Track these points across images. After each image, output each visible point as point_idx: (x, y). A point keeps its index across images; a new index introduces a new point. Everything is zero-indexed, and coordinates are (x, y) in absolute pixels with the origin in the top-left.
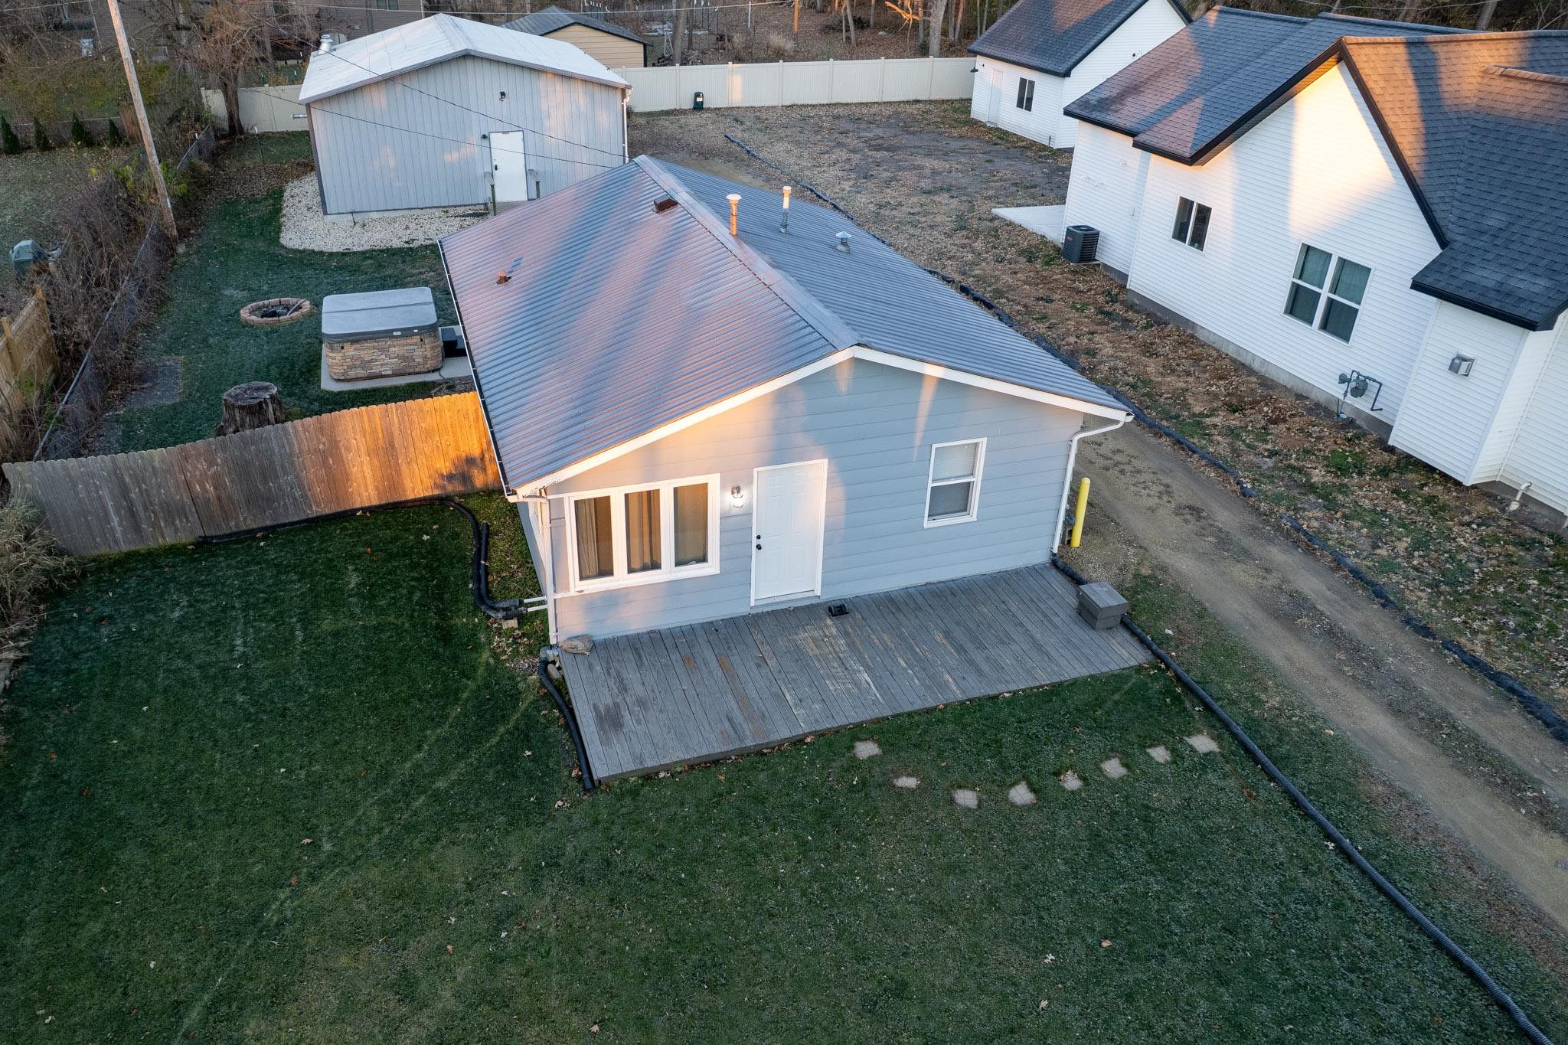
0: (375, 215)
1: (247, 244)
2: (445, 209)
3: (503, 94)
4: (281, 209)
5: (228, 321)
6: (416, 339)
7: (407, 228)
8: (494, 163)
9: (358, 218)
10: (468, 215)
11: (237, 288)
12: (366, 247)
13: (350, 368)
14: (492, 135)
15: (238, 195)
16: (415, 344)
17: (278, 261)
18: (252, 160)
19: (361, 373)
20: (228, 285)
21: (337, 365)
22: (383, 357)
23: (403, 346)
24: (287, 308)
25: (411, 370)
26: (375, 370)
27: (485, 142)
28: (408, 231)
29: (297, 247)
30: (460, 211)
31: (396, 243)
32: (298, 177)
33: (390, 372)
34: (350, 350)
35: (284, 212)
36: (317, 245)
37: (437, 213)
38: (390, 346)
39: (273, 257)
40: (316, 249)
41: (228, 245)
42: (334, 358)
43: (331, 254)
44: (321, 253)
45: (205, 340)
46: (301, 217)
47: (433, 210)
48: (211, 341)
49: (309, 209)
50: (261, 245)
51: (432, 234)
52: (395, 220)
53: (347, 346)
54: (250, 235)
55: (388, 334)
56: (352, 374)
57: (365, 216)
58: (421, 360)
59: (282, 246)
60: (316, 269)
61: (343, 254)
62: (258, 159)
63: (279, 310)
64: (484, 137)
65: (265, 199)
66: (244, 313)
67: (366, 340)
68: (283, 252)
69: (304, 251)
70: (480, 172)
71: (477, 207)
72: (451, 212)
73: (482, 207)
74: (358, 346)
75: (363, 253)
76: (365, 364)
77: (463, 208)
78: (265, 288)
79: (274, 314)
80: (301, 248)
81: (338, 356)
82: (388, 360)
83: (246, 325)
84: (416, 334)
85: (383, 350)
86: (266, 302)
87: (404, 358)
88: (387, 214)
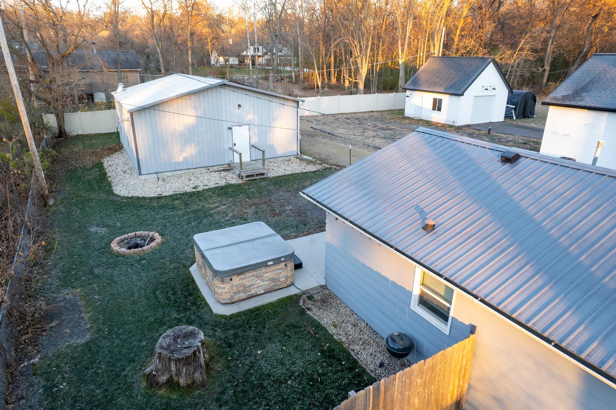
0: (169, 174)
1: (93, 196)
2: (207, 168)
3: (239, 106)
4: (105, 174)
5: (103, 253)
6: (283, 265)
7: (190, 180)
8: (234, 142)
9: (160, 175)
10: (221, 171)
11: (98, 226)
12: (170, 193)
13: (235, 293)
14: (233, 128)
15: (75, 166)
16: (282, 269)
17: (118, 205)
18: (78, 148)
19: (243, 295)
20: (92, 224)
21: (226, 293)
22: (259, 281)
23: (273, 271)
24: (144, 238)
25: (277, 288)
26: (253, 292)
27: (230, 130)
28: (192, 182)
29: (126, 195)
30: (216, 168)
31: (189, 189)
32: (108, 155)
33: (263, 292)
34: (237, 280)
35: (109, 175)
36: (139, 193)
37: (204, 170)
38: (264, 273)
39: (113, 203)
40: (140, 196)
41: (81, 197)
42: (224, 288)
43: (151, 198)
44: (144, 198)
45: (91, 272)
46: (121, 177)
47: (201, 169)
48: (96, 271)
49: (125, 172)
50: (103, 196)
51: (206, 182)
52: (180, 176)
53: (234, 278)
54: (93, 190)
55: (264, 264)
56: (236, 298)
57: (164, 174)
58: (284, 279)
59: (117, 196)
60: (147, 209)
61: (159, 198)
62: (81, 147)
63: (139, 241)
64: (230, 128)
65: (93, 168)
66: (115, 246)
67: (248, 271)
68: (118, 199)
69: (132, 198)
70: (227, 147)
71: (224, 166)
72: (211, 169)
73: (227, 166)
74: (242, 277)
75: (171, 196)
76: (246, 288)
77: (217, 167)
78: (118, 224)
79: (136, 246)
80: (130, 196)
81: (227, 286)
82: (262, 283)
83: (118, 255)
84: (283, 261)
85: (258, 277)
86: (126, 236)
87: (273, 280)
88: (176, 173)
